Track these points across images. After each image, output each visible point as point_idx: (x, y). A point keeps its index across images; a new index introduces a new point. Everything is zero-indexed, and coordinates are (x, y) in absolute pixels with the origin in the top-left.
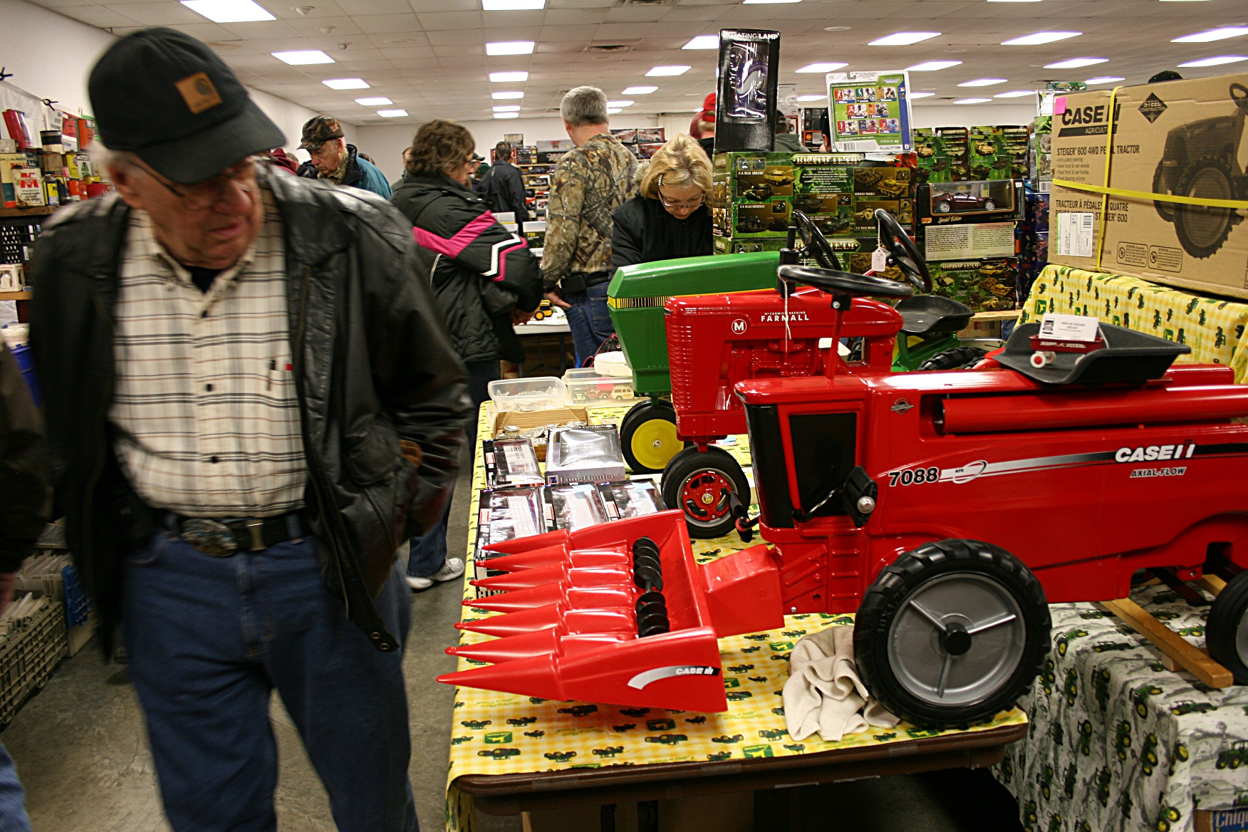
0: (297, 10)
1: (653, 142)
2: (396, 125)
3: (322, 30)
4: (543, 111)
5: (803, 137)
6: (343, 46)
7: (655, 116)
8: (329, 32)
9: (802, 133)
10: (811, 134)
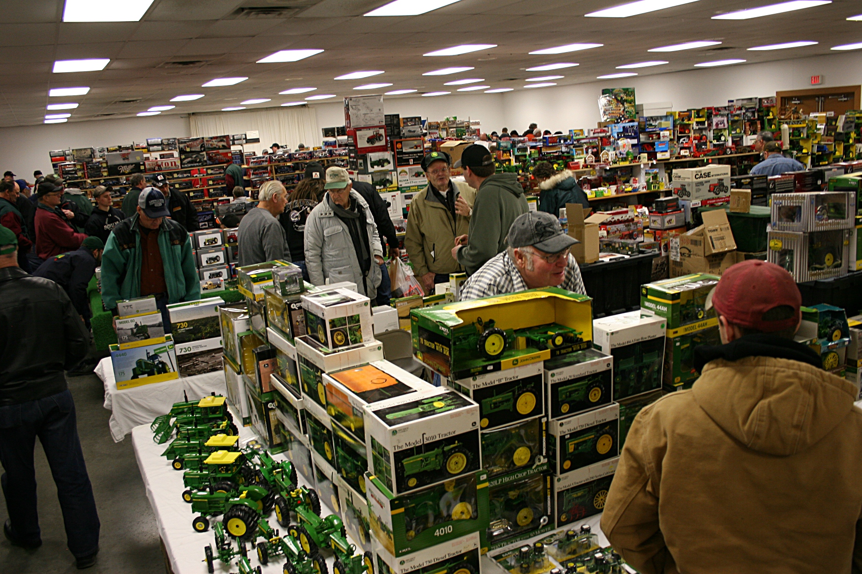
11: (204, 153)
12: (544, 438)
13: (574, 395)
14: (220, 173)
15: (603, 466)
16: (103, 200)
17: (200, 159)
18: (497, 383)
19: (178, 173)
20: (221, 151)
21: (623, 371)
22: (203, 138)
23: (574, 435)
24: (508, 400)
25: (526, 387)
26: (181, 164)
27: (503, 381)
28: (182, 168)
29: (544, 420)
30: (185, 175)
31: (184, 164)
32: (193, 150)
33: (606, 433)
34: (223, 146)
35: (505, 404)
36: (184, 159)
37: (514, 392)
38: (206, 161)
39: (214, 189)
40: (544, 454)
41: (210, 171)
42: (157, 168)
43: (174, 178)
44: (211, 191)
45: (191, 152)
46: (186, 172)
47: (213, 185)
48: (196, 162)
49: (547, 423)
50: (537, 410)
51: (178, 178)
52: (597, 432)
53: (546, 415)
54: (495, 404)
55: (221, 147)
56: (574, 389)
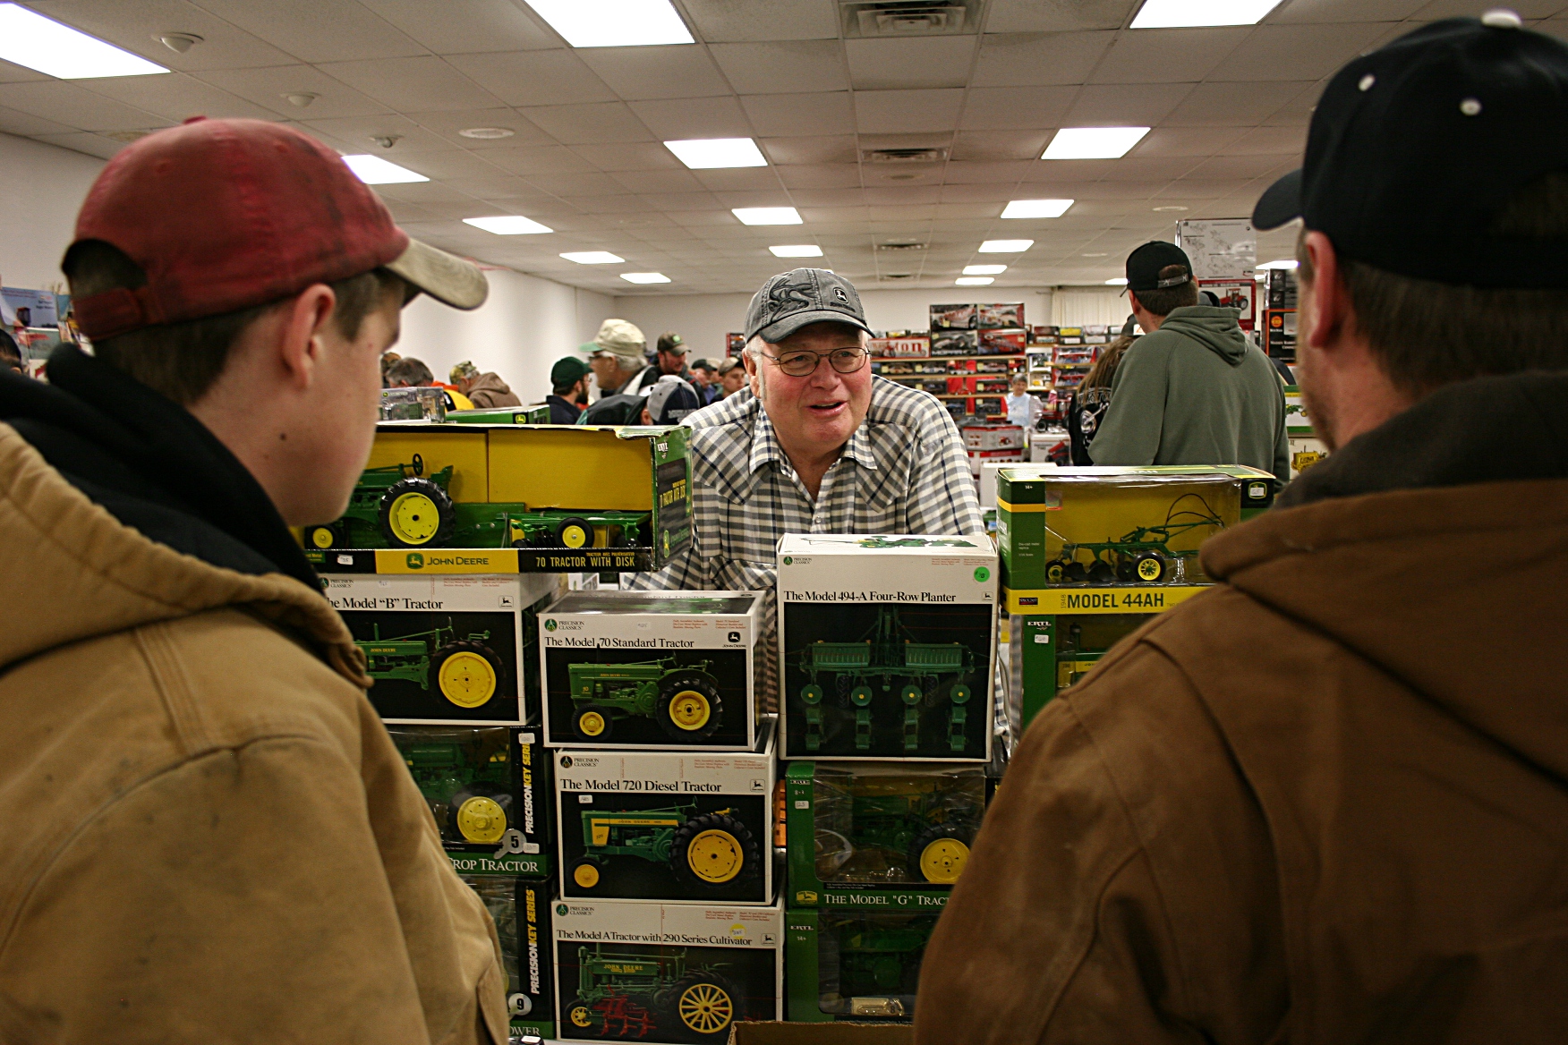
0: (163, 40)
1: (1003, 327)
2: (670, 296)
3: (293, 99)
4: (873, 278)
5: (1264, 321)
6: (386, 142)
7: (1050, 290)
8: (307, 104)
9: (1264, 313)
10: (1281, 315)
11: (975, 333)
12: (528, 787)
13: (620, 697)
14: (1000, 372)
15: (709, 915)
16: (728, 382)
17: (966, 344)
18: (381, 607)
19: (923, 364)
20: (1006, 331)
21: (826, 678)
22: (976, 306)
23: (608, 802)
24: (414, 659)
25: (465, 637)
26: (931, 348)
27: (400, 607)
28: (931, 356)
29: (527, 739)
30: (936, 370)
31: (936, 349)
32: (955, 325)
33: (721, 825)
34: (1011, 322)
35: (406, 666)
36: (938, 340)
37: (430, 642)
38: (976, 348)
39: (985, 400)
40: (529, 828)
41: (981, 367)
42: (886, 353)
43: (915, 373)
44: (979, 402)
45: (951, 329)
46: (938, 364)
47: (985, 392)
48: (958, 348)
49: (537, 747)
50: (501, 704)
51: (923, 373)
52: (690, 814)
53: (534, 725)
54: (378, 658)
55: (1007, 323)
56: (618, 677)
